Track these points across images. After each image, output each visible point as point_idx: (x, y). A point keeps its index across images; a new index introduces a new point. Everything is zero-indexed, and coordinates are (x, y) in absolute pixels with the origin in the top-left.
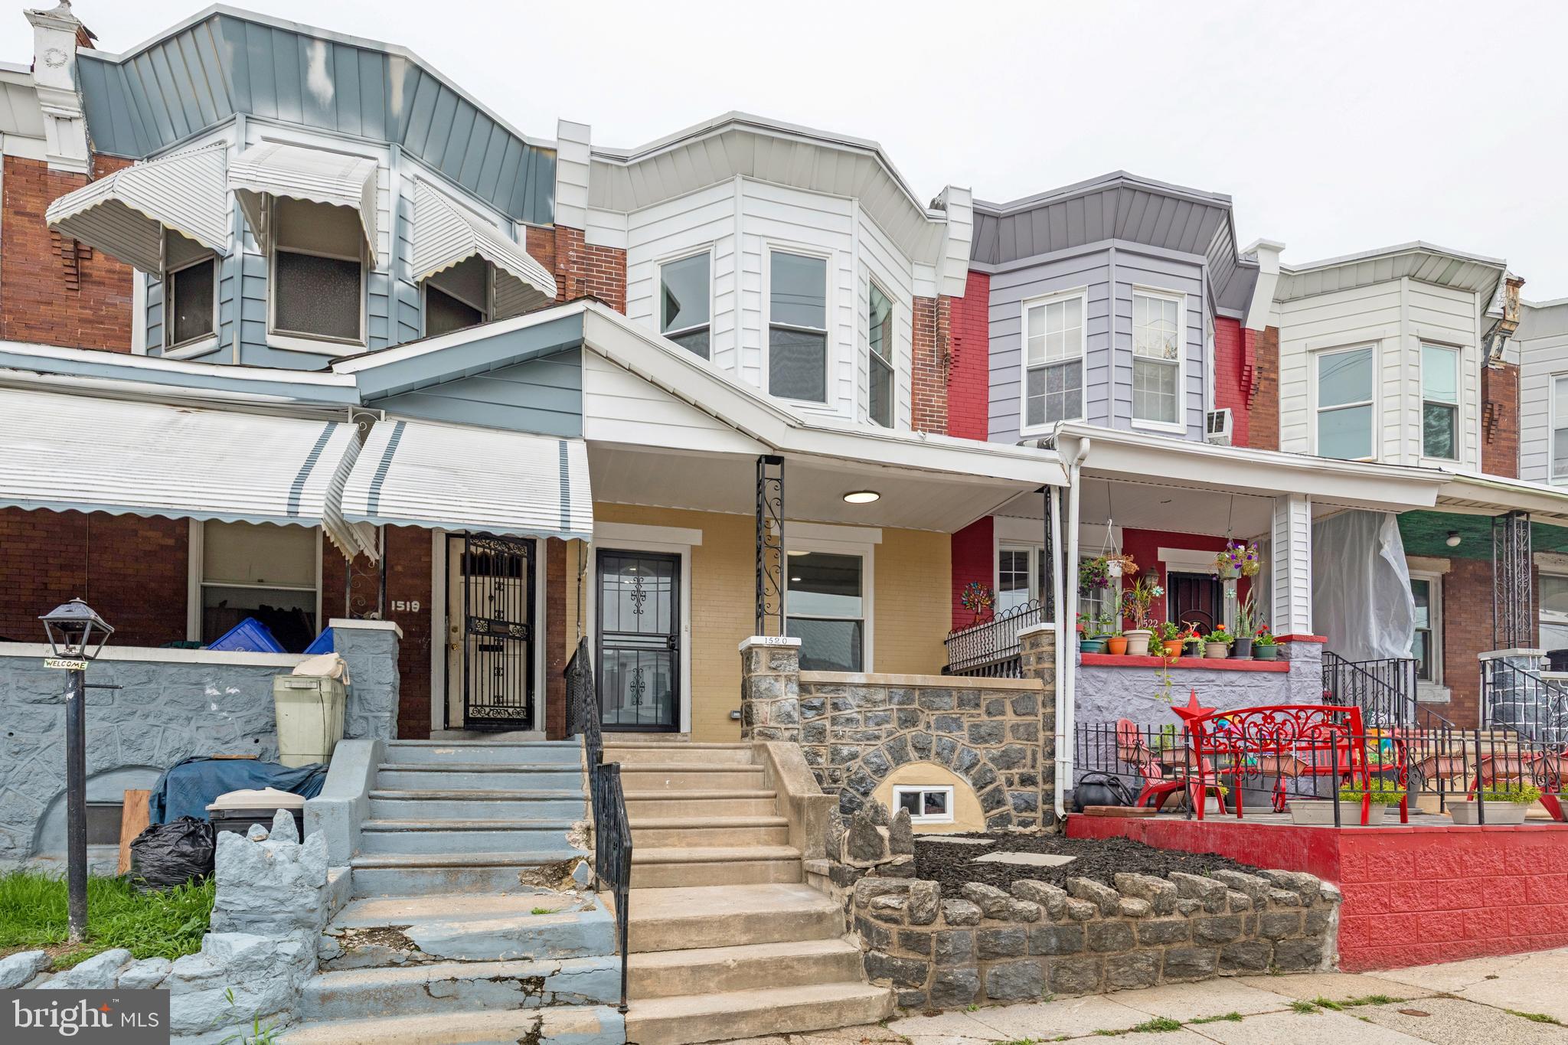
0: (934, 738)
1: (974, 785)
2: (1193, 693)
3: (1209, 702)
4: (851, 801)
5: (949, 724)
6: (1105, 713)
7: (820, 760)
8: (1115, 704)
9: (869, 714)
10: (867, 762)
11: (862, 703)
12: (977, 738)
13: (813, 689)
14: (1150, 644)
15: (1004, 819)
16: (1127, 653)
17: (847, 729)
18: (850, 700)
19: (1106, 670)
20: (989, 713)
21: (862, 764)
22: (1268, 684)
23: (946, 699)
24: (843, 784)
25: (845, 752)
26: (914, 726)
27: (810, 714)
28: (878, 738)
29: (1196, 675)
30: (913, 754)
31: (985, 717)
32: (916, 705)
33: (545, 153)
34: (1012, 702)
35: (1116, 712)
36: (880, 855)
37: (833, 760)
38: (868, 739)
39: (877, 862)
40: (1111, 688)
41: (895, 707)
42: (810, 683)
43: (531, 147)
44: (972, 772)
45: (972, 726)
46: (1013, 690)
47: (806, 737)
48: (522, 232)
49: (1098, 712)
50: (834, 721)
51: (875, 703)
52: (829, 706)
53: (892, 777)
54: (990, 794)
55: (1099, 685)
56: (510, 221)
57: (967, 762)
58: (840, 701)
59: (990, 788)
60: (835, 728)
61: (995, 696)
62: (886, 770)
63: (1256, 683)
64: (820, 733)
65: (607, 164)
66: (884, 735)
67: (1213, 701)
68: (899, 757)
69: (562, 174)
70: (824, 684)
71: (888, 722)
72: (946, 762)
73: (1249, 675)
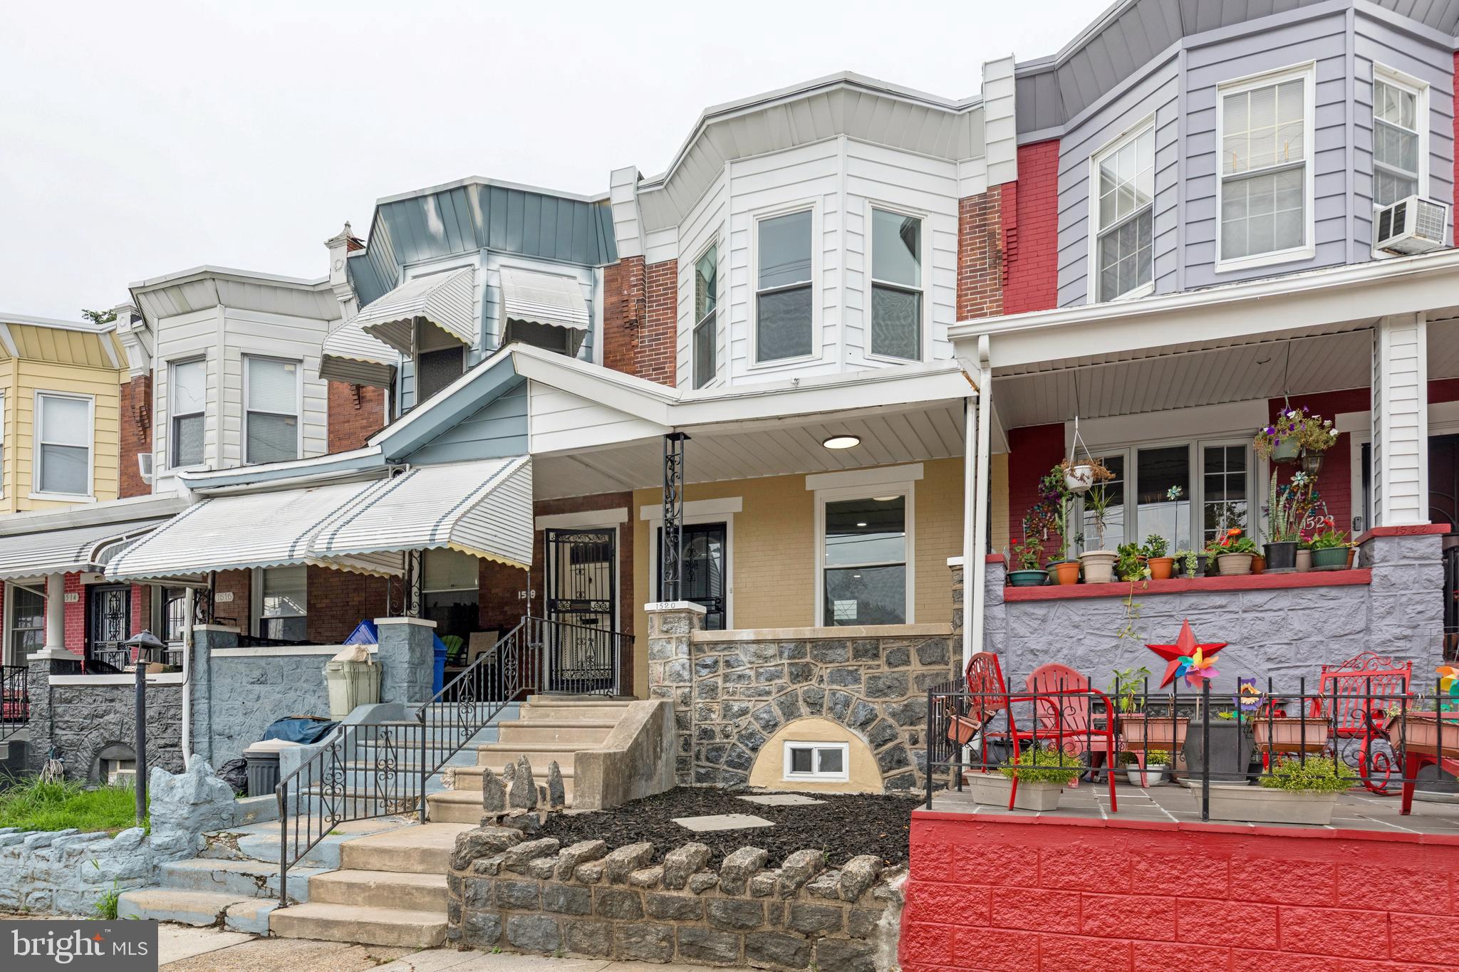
0: (827, 692)
1: (871, 742)
2: (1186, 625)
3: (1214, 635)
4: (739, 756)
5: (843, 676)
6: (1041, 657)
7: (713, 716)
8: (1058, 646)
9: (761, 670)
10: (757, 719)
11: (754, 659)
12: (875, 692)
13: (706, 647)
14: (1114, 568)
15: (908, 781)
16: (1081, 581)
17: (739, 686)
18: (742, 657)
19: (1045, 605)
20: (890, 664)
21: (752, 720)
22: (1332, 604)
23: (839, 651)
24: (734, 739)
25: (736, 708)
26: (806, 680)
27: (704, 672)
28: (769, 693)
29: (1192, 600)
30: (804, 709)
31: (885, 669)
32: (808, 659)
33: (604, 203)
34: (918, 650)
35: (1060, 655)
36: (502, 807)
37: (725, 716)
38: (760, 695)
39: (499, 813)
40: (1051, 626)
41: (786, 662)
42: (703, 643)
43: (594, 203)
44: (869, 729)
45: (870, 678)
46: (916, 637)
47: (700, 694)
48: (600, 274)
49: (1031, 657)
50: (726, 678)
51: (766, 659)
52: (721, 664)
53: (781, 733)
54: (890, 753)
55: (1035, 624)
56: (590, 268)
57: (862, 715)
58: (732, 659)
59: (890, 745)
60: (728, 685)
61: (897, 645)
62: (775, 725)
63: (1305, 603)
64: (713, 690)
65: (651, 192)
66: (774, 690)
67: (1221, 633)
68: (790, 712)
69: (618, 215)
70: (716, 643)
71: (778, 677)
72: (840, 718)
73: (1291, 594)
